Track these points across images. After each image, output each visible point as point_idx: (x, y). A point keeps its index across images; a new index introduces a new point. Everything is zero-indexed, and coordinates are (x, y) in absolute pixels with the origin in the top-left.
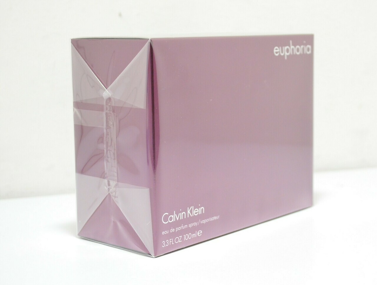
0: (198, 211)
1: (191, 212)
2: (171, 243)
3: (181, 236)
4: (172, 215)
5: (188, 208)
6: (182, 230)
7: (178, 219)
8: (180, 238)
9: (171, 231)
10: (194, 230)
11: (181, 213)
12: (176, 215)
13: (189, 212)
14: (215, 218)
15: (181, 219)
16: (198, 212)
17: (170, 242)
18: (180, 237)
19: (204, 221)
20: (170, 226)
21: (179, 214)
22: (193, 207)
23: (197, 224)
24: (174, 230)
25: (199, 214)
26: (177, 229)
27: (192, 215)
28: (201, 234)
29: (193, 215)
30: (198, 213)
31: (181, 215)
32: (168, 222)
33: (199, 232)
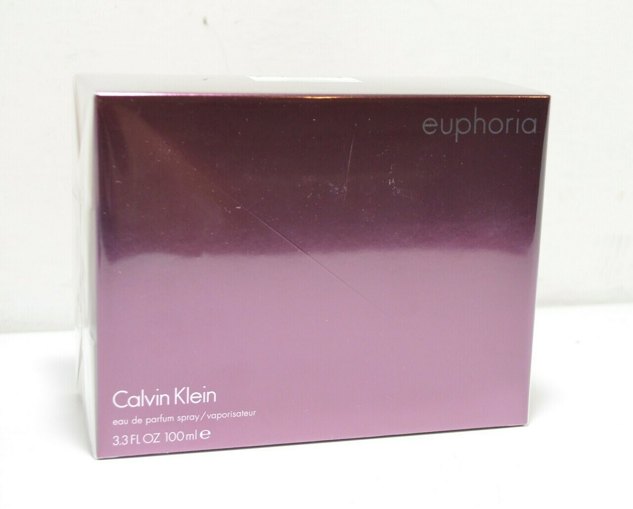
0: (201, 397)
1: (183, 395)
2: (135, 441)
3: (159, 434)
4: (137, 396)
5: (176, 389)
6: (160, 424)
7: (150, 404)
8: (155, 436)
9: (134, 422)
10: (189, 427)
11: (158, 396)
12: (146, 397)
13: (177, 395)
14: (246, 414)
15: (157, 404)
16: (202, 399)
17: (132, 439)
18: (155, 434)
19: (217, 416)
20: (129, 413)
21: (154, 396)
22: (188, 388)
23: (197, 419)
24: (140, 421)
25: (204, 401)
26: (149, 421)
27: (186, 401)
28: (208, 437)
29: (188, 402)
30: (200, 400)
31: (159, 399)
32: (126, 406)
33: (203, 433)
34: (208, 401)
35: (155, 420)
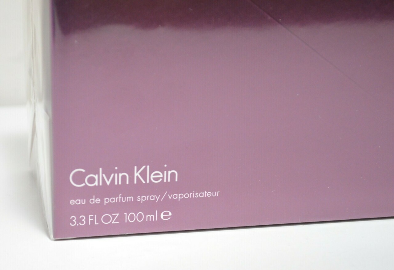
0: (161, 176)
1: (143, 174)
2: (93, 222)
3: (118, 214)
4: (95, 174)
5: (136, 167)
6: (119, 204)
7: (108, 183)
8: (113, 217)
9: (92, 201)
10: (150, 207)
11: (116, 175)
12: (104, 175)
13: (136, 174)
14: (209, 194)
15: (116, 183)
16: (163, 178)
17: (90, 220)
18: (113, 214)
19: (178, 197)
20: (87, 193)
21: (112, 175)
22: (148, 167)
23: (158, 199)
24: (98, 201)
25: (165, 181)
26: (107, 200)
27: (145, 180)
28: (169, 218)
29: (148, 182)
30: (161, 180)
31: (118, 178)
32: (83, 185)
33: (164, 214)
34: (169, 181)
35: (114, 200)
